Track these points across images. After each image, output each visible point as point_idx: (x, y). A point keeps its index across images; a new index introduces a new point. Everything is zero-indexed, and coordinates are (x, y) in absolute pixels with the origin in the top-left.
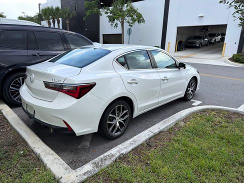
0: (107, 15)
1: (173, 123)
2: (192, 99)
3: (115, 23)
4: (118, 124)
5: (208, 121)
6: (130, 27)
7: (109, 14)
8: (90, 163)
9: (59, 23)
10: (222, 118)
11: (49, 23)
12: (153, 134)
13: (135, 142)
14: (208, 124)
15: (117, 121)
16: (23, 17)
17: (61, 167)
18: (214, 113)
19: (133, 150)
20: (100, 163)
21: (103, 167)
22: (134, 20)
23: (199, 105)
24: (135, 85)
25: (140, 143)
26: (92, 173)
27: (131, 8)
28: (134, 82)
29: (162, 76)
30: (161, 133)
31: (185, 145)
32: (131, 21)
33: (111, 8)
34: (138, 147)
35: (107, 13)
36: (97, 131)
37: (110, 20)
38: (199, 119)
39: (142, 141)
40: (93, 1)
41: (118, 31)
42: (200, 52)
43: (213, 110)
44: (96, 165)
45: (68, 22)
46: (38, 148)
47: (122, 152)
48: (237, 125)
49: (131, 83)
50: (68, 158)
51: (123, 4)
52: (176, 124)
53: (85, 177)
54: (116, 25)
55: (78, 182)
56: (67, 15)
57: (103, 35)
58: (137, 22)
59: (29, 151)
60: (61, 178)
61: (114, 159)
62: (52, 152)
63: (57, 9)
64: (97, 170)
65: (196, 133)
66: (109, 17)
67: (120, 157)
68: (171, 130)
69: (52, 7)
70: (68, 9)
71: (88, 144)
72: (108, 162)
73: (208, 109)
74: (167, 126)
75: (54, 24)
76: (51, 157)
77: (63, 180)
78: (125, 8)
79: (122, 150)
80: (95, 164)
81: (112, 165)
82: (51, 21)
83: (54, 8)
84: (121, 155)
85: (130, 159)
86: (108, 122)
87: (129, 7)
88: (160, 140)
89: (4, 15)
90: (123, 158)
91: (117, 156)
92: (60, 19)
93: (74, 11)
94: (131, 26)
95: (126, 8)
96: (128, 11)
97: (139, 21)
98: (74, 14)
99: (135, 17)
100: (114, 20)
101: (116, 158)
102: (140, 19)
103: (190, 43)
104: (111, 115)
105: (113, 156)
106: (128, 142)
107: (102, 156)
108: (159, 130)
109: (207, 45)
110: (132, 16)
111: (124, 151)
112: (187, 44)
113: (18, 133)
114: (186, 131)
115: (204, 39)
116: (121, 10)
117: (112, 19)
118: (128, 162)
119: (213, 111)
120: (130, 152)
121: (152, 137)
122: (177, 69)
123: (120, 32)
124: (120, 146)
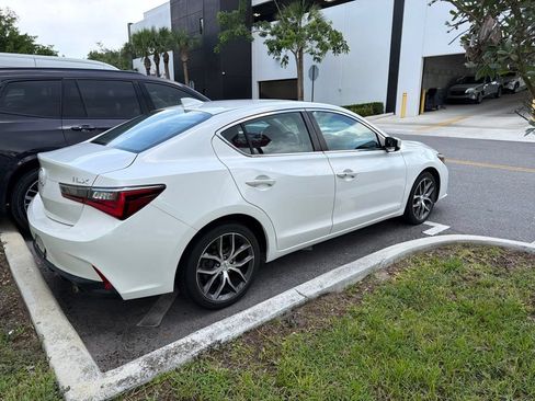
0: (264, 39)
1: (358, 275)
2: (426, 219)
3: (282, 57)
4: (226, 275)
5: (448, 270)
6: (315, 63)
7: (269, 37)
8: (141, 359)
9: (166, 61)
10: (485, 264)
11: (148, 63)
12: (302, 298)
13: (255, 315)
14: (445, 279)
15: (225, 269)
16: (99, 52)
17: (77, 366)
18: (467, 252)
19: (246, 333)
20: (162, 360)
21: (166, 370)
22: (324, 48)
23: (440, 234)
24: (265, 189)
25: (267, 317)
26: (138, 381)
27: (318, 21)
28: (263, 182)
29: (339, 168)
30: (326, 298)
31: (373, 326)
32: (319, 51)
33: (273, 24)
34: (259, 328)
35: (264, 35)
36: (172, 290)
37: (272, 50)
38: (427, 265)
39: (272, 313)
40: (234, 12)
41: (289, 72)
42: (478, 113)
43: (466, 245)
44: (152, 364)
45: (184, 59)
46: (46, 324)
47: (218, 339)
48: (517, 282)
49: (254, 185)
50: (106, 348)
51: (300, 14)
52: (369, 277)
53: (120, 389)
54: (285, 61)
55: (102, 399)
56: (183, 43)
57: (260, 83)
58: (330, 51)
59: (27, 330)
60: (69, 388)
61: (195, 352)
62: (72, 332)
63: (164, 32)
64: (150, 375)
65: (412, 298)
66: (268, 43)
67: (210, 349)
68: (352, 291)
69: (153, 29)
70: (185, 31)
71: (158, 318)
72: (180, 360)
73: (455, 243)
74: (343, 282)
75: (157, 65)
76: (64, 344)
77: (70, 395)
78: (305, 21)
79: (220, 332)
80: (150, 361)
81: (187, 367)
82: (151, 58)
83: (157, 30)
84: (214, 344)
85: (234, 355)
86: (199, 271)
87: (313, 19)
88: (318, 313)
89: (54, 49)
90: (218, 351)
91: (204, 346)
92: (170, 53)
93: (198, 35)
94: (319, 60)
95: (307, 23)
96: (312, 27)
97: (336, 50)
98: (198, 41)
99: (326, 40)
100: (279, 49)
101: (201, 351)
102: (337, 43)
103: (454, 93)
104: (206, 256)
105: (195, 344)
106: (239, 316)
107: (171, 346)
108: (320, 289)
109: (496, 96)
110: (319, 39)
111: (223, 337)
112: (450, 96)
113: (19, 293)
114: (387, 294)
115: (489, 81)
116: (295, 28)
117: (275, 48)
118: (228, 362)
119: (468, 247)
120: (240, 337)
121: (300, 306)
122: (382, 152)
123: (294, 75)
124: (219, 325)
